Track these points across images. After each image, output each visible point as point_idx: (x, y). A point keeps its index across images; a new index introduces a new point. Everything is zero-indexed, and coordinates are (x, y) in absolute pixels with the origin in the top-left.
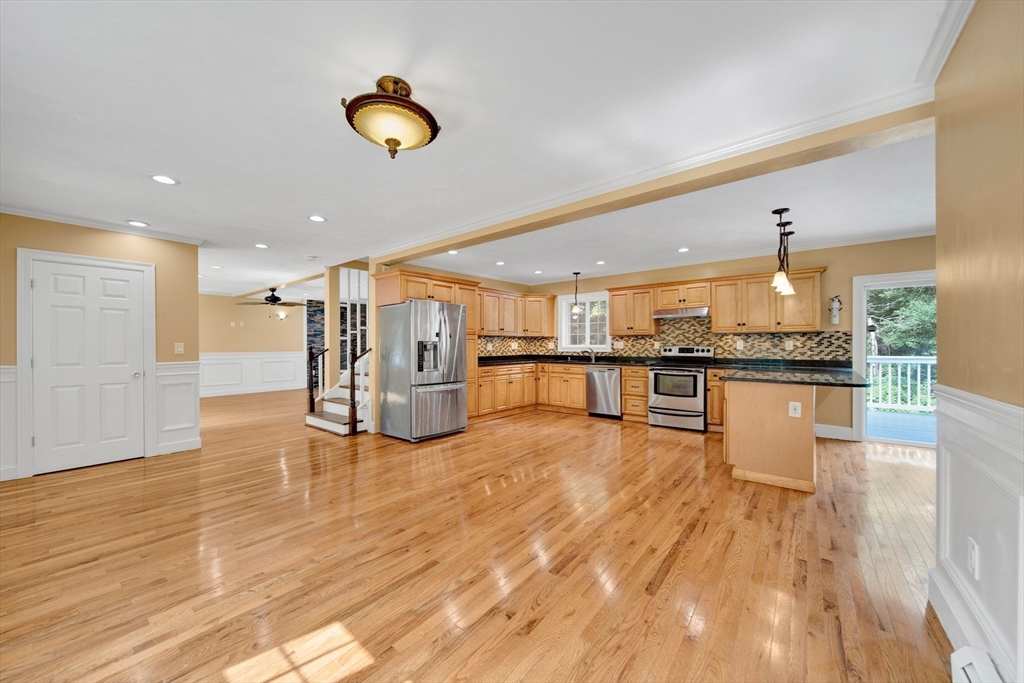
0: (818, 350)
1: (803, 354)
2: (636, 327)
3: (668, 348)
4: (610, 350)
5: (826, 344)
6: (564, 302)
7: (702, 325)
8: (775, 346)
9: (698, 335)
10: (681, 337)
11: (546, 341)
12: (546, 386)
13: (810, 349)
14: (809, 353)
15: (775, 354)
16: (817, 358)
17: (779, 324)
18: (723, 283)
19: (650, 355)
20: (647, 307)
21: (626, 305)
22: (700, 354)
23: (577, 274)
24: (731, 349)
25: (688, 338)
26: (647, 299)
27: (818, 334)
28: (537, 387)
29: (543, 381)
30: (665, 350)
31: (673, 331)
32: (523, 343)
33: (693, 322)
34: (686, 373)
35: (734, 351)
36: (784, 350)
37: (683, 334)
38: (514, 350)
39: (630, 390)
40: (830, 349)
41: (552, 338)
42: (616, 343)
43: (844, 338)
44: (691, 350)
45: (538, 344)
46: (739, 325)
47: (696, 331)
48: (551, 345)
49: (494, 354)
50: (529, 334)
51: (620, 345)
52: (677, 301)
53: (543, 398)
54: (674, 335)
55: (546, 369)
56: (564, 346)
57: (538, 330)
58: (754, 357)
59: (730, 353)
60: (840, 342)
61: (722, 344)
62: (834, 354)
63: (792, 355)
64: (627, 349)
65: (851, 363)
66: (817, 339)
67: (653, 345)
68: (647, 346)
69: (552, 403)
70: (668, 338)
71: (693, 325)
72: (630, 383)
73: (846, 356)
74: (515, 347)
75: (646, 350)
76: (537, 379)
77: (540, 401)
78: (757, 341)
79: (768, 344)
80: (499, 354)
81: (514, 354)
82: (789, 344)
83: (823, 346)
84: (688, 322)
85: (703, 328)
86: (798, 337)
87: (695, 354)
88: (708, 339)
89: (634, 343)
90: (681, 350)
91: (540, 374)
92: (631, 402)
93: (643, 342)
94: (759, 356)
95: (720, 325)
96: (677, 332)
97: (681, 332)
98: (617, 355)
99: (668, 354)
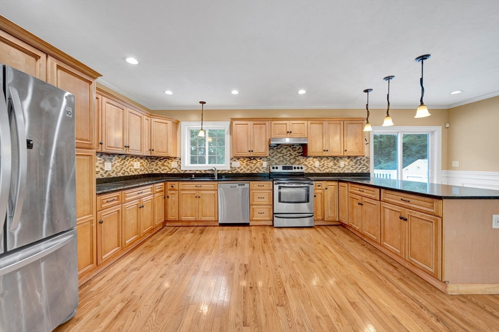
0: (355, 167)
1: (348, 169)
2: (255, 150)
3: (275, 166)
4: (229, 168)
5: (359, 163)
6: (187, 126)
7: (294, 151)
8: (335, 164)
9: (292, 157)
10: (282, 159)
11: (169, 161)
12: (177, 204)
13: (352, 167)
14: (351, 169)
15: (335, 169)
16: (355, 172)
17: (346, 151)
18: (315, 122)
19: (260, 172)
20: (264, 135)
21: (247, 133)
22: (297, 170)
23: (203, 103)
24: (312, 167)
25: (286, 159)
26: (264, 129)
27: (356, 157)
28: (165, 204)
29: (173, 199)
30: (273, 168)
31: (276, 155)
32: (145, 162)
33: (289, 148)
34: (302, 185)
35: (314, 168)
36: (339, 167)
37: (282, 156)
38: (136, 170)
39: (257, 201)
40: (360, 166)
41: (175, 158)
42: (233, 163)
43: (366, 160)
44: (290, 168)
45: (160, 163)
46: (324, 151)
47: (291, 155)
48: (174, 164)
49: (114, 175)
50: (155, 154)
51: (237, 164)
52: (285, 133)
53: (172, 215)
54: (277, 157)
55: (176, 187)
56: (186, 165)
57: (165, 150)
58: (324, 172)
59: (312, 169)
60: (364, 162)
61: (307, 163)
62: (362, 169)
63: (343, 170)
64: (242, 167)
65: (370, 173)
66: (355, 161)
67: (262, 164)
68: (258, 165)
69: (183, 218)
70: (272, 159)
71: (289, 151)
72: (256, 195)
73: (367, 170)
74: (137, 167)
75: (257, 167)
76: (166, 197)
77: (170, 218)
78: (326, 161)
79: (331, 164)
80: (120, 174)
81: (136, 173)
82: (342, 163)
83: (357, 165)
84: (286, 148)
85: (295, 152)
86: (346, 159)
87: (294, 171)
88: (299, 160)
89: (248, 163)
90: (284, 168)
91: (169, 192)
92: (257, 209)
93: (254, 162)
94: (327, 171)
95: (313, 150)
96: (279, 155)
97: (281, 155)
98: (234, 172)
99: (275, 170)
